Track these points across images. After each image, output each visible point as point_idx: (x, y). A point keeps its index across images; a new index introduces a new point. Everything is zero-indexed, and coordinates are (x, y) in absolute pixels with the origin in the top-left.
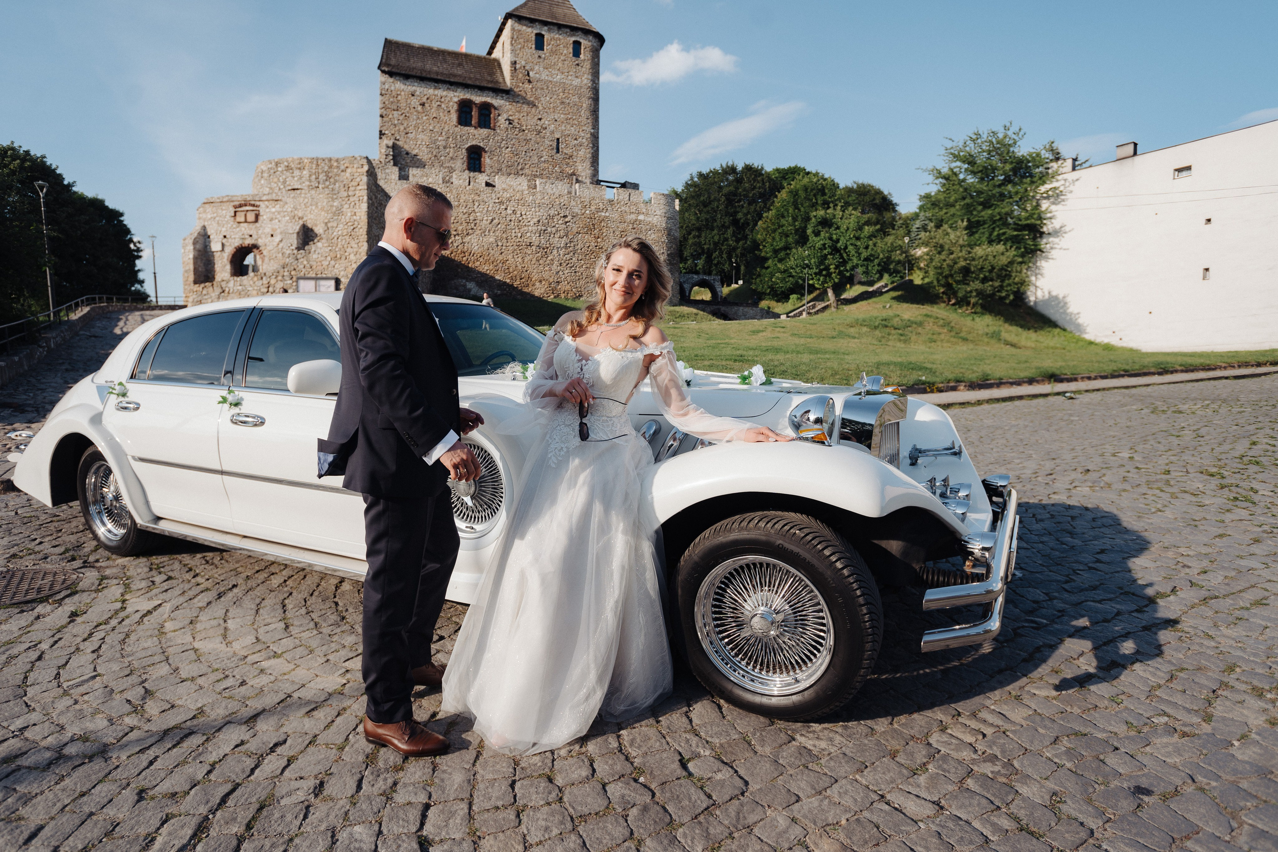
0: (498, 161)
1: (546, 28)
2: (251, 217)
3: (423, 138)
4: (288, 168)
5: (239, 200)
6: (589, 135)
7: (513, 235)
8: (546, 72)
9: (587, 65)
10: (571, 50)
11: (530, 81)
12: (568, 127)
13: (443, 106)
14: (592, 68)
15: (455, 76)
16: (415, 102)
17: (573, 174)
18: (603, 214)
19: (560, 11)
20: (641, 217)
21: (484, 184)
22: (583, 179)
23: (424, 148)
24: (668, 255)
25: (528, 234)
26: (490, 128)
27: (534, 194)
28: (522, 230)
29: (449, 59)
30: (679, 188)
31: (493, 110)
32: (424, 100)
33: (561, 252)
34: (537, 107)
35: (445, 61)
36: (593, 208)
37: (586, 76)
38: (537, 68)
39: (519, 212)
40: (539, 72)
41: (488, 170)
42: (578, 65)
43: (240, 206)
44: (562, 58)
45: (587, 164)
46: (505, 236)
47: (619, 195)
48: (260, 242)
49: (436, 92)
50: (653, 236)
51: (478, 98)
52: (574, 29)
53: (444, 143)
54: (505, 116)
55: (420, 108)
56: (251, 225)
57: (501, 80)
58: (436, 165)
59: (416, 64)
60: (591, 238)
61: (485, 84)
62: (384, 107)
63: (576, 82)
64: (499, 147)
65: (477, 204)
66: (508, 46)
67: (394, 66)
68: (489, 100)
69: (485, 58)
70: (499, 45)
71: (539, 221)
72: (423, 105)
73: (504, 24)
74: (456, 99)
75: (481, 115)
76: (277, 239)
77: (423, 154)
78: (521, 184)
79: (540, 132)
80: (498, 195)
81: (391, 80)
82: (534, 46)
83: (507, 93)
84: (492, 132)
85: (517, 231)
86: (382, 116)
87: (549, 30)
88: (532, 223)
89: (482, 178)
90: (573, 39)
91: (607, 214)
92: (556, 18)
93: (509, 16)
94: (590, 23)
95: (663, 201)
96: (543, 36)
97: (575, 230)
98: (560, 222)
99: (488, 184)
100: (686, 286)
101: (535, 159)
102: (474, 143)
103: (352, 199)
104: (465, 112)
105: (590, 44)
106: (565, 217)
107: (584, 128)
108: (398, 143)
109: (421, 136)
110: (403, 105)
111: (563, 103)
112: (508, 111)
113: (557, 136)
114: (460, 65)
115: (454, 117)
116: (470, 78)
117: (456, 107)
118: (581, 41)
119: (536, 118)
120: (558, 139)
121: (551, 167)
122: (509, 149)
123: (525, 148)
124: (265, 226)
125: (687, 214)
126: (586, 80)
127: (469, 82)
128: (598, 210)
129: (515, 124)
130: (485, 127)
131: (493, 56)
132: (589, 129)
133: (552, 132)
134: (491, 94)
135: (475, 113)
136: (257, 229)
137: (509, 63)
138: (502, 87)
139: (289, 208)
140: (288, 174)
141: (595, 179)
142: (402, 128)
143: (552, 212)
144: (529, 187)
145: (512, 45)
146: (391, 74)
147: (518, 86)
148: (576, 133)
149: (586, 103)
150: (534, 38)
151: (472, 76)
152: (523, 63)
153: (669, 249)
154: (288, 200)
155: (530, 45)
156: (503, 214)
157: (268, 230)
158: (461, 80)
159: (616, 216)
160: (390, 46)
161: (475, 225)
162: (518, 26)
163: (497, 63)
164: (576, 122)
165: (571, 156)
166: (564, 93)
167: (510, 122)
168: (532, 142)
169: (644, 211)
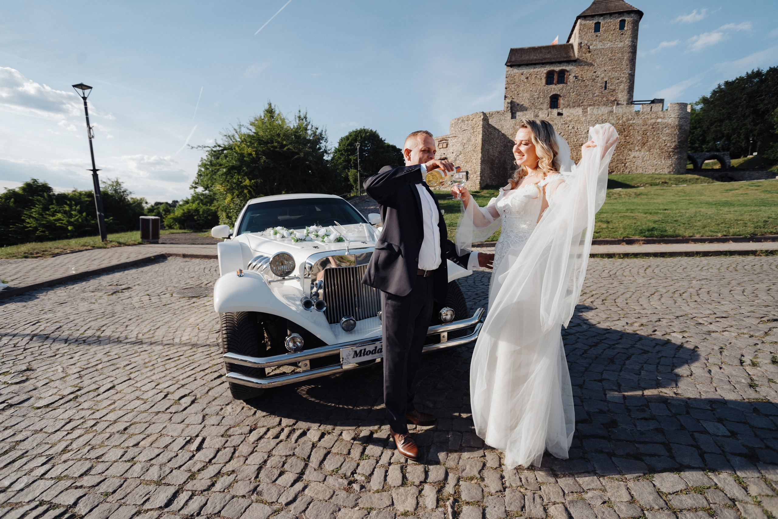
0: (568, 100)
1: (602, 18)
2: (445, 145)
3: (527, 95)
4: (463, 121)
5: (440, 138)
6: (627, 75)
7: (572, 140)
8: (601, 43)
9: (629, 32)
10: (618, 26)
11: (589, 52)
12: (613, 73)
13: (538, 76)
14: (632, 33)
15: (545, 59)
16: (523, 78)
17: (615, 100)
18: (631, 122)
19: (613, 5)
20: (659, 120)
21: (556, 115)
22: (622, 103)
23: (527, 101)
24: (679, 142)
25: (581, 139)
26: (564, 83)
27: (586, 116)
28: (577, 138)
29: (543, 50)
30: (708, 95)
31: (566, 73)
32: (528, 75)
34: (594, 65)
35: (541, 52)
36: (624, 119)
37: (627, 39)
38: (594, 43)
39: (576, 128)
40: (596, 45)
41: (561, 106)
42: (622, 34)
43: (441, 141)
44: (612, 33)
45: (625, 93)
47: (643, 108)
48: (448, 156)
49: (535, 70)
50: (667, 131)
51: (557, 68)
52: (621, 13)
53: (537, 96)
54: (573, 75)
55: (525, 80)
56: (445, 149)
57: (572, 55)
58: (533, 108)
59: (525, 58)
61: (562, 60)
62: (508, 83)
63: (621, 45)
64: (569, 93)
66: (577, 35)
67: (513, 62)
68: (564, 68)
69: (564, 45)
70: (573, 36)
72: (527, 78)
73: (576, 23)
74: (545, 72)
75: (559, 77)
76: (454, 154)
77: (526, 104)
78: (579, 111)
79: (594, 79)
80: (564, 120)
81: (511, 69)
82: (593, 31)
83: (575, 61)
84: (565, 85)
85: (574, 138)
86: (506, 88)
87: (604, 19)
88: (584, 133)
89: (555, 111)
90: (620, 19)
91: (634, 122)
92: (609, 10)
93: (578, 18)
94: (633, 6)
95: (677, 107)
96: (600, 23)
99: (560, 114)
100: (699, 161)
101: (591, 96)
102: (554, 93)
103: (475, 133)
104: (550, 78)
105: (632, 19)
107: (625, 71)
108: (513, 100)
109: (525, 95)
110: (517, 80)
111: (610, 59)
112: (575, 71)
113: (605, 80)
114: (549, 52)
115: (544, 81)
116: (554, 58)
117: (545, 76)
118: (626, 19)
119: (593, 72)
120: (606, 82)
121: (600, 99)
122: (575, 93)
123: (585, 91)
124: (451, 149)
125: (712, 113)
126: (627, 42)
127: (553, 61)
128: (628, 120)
129: (579, 78)
130: (561, 83)
131: (570, 42)
132: (628, 71)
134: (566, 64)
135: (556, 77)
136: (447, 150)
137: (577, 44)
138: (573, 59)
139: (460, 139)
140: (463, 124)
141: (631, 101)
142: (516, 92)
144: (583, 113)
145: (579, 33)
146: (511, 66)
147: (582, 56)
148: (619, 75)
149: (626, 56)
150: (593, 26)
151: (555, 57)
152: (586, 42)
153: (679, 138)
154: (460, 136)
155: (591, 31)
156: (567, 129)
157: (451, 151)
158: (549, 61)
159: (640, 122)
160: (513, 52)
162: (584, 22)
163: (572, 46)
164: (619, 69)
165: (614, 90)
166: (612, 53)
167: (576, 77)
168: (589, 86)
169: (662, 116)
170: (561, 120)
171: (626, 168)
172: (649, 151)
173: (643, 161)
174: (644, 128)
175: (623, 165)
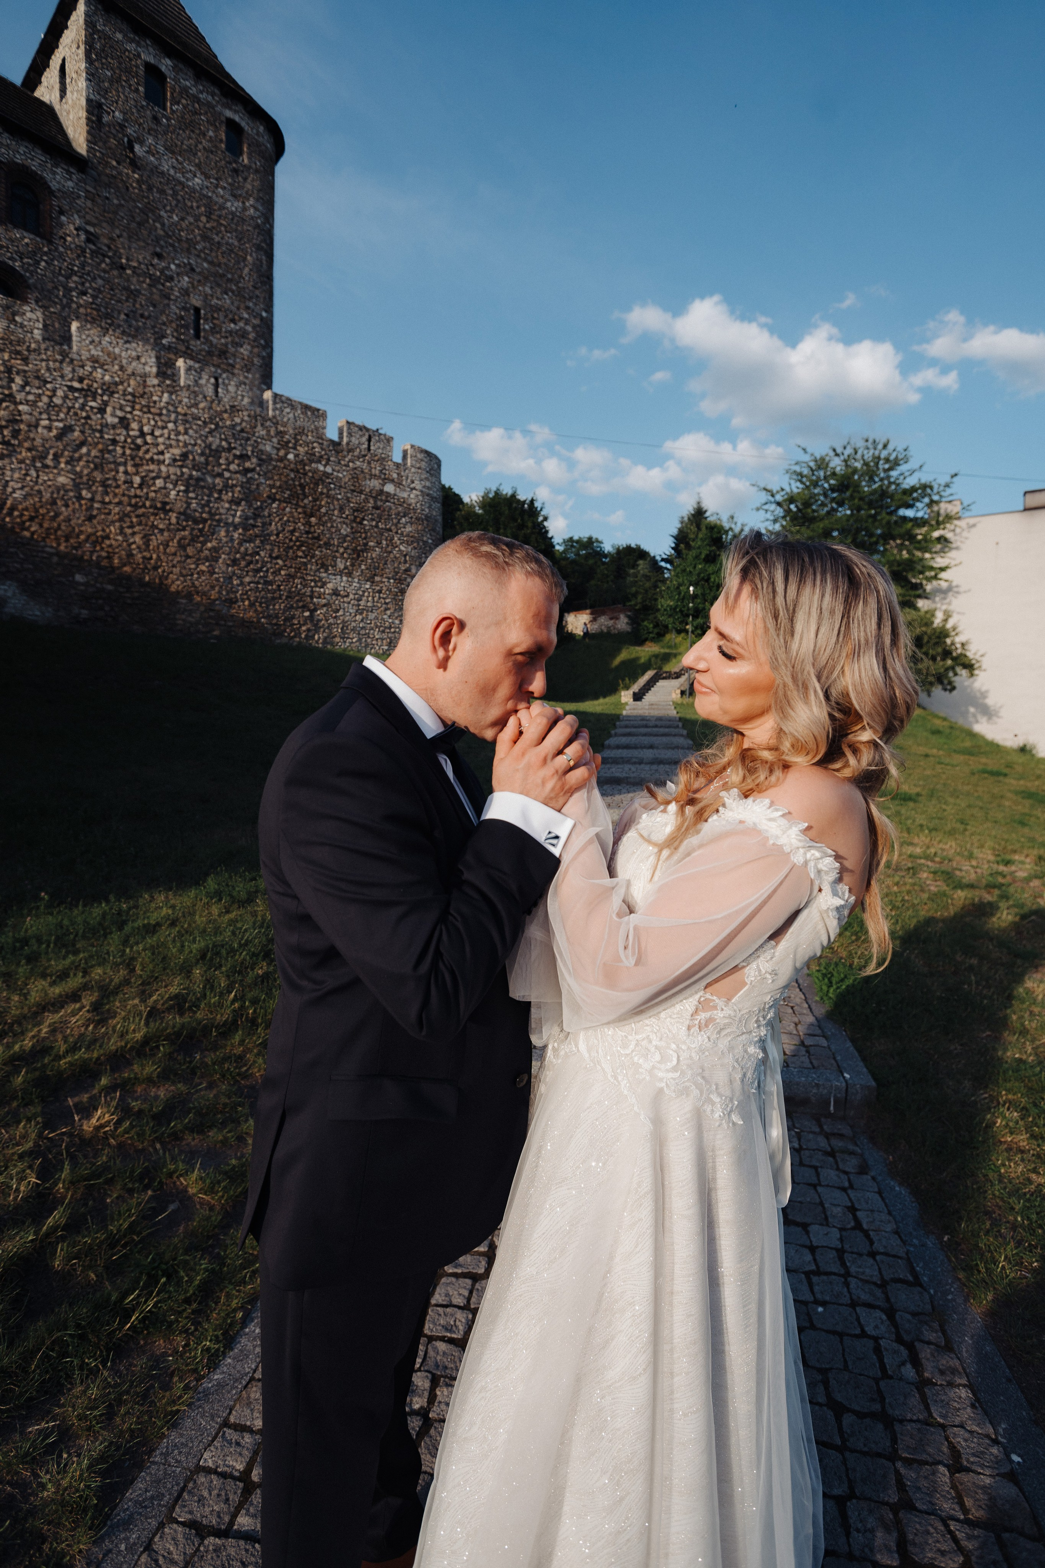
1: (170, 62)
7: (122, 477)
8: (171, 160)
9: (256, 180)
10: (223, 135)
11: (134, 164)
12: (218, 291)
18: (322, 468)
20: (389, 488)
21: (38, 333)
25: (159, 483)
26: (38, 233)
27: (172, 391)
28: (142, 470)
31: (46, 194)
33: (236, 535)
36: (301, 450)
37: (252, 201)
38: (150, 140)
39: (134, 425)
40: (155, 153)
42: (237, 171)
44: (206, 143)
46: (98, 476)
47: (350, 434)
50: (409, 529)
52: (228, 94)
54: (77, 219)
60: (298, 513)
63: (233, 206)
65: (19, 380)
66: (76, 68)
68: (34, 166)
69: (14, 89)
70: (52, 69)
71: (184, 456)
79: (158, 282)
80: (81, 372)
82: (142, 90)
84: (43, 245)
85: (131, 469)
87: (176, 71)
88: (167, 457)
89: (32, 316)
90: (228, 114)
91: (329, 469)
92: (189, 51)
95: (425, 464)
96: (164, 77)
97: (265, 492)
98: (233, 467)
105: (258, 137)
106: (243, 457)
111: (207, 238)
112: (84, 209)
113: (196, 301)
118: (244, 124)
119: (150, 250)
120: (197, 310)
122: (88, 298)
123: (127, 307)
128: (312, 458)
129: (103, 246)
130: (28, 229)
133: (186, 293)
134: (39, 154)
138: (64, 149)
143: (215, 441)
144: (161, 374)
147: (107, 165)
148: (233, 308)
149: (253, 256)
150: (143, 72)
152: (118, 116)
159: (344, 475)
161: (16, 433)
163: (48, 109)
164: (234, 288)
165: (223, 353)
166: (209, 218)
167: (91, 238)
168: (142, 300)
169: (395, 476)
170: (67, 370)
171: (317, 627)
172: (371, 579)
173: (359, 612)
174: (356, 499)
175: (307, 614)
